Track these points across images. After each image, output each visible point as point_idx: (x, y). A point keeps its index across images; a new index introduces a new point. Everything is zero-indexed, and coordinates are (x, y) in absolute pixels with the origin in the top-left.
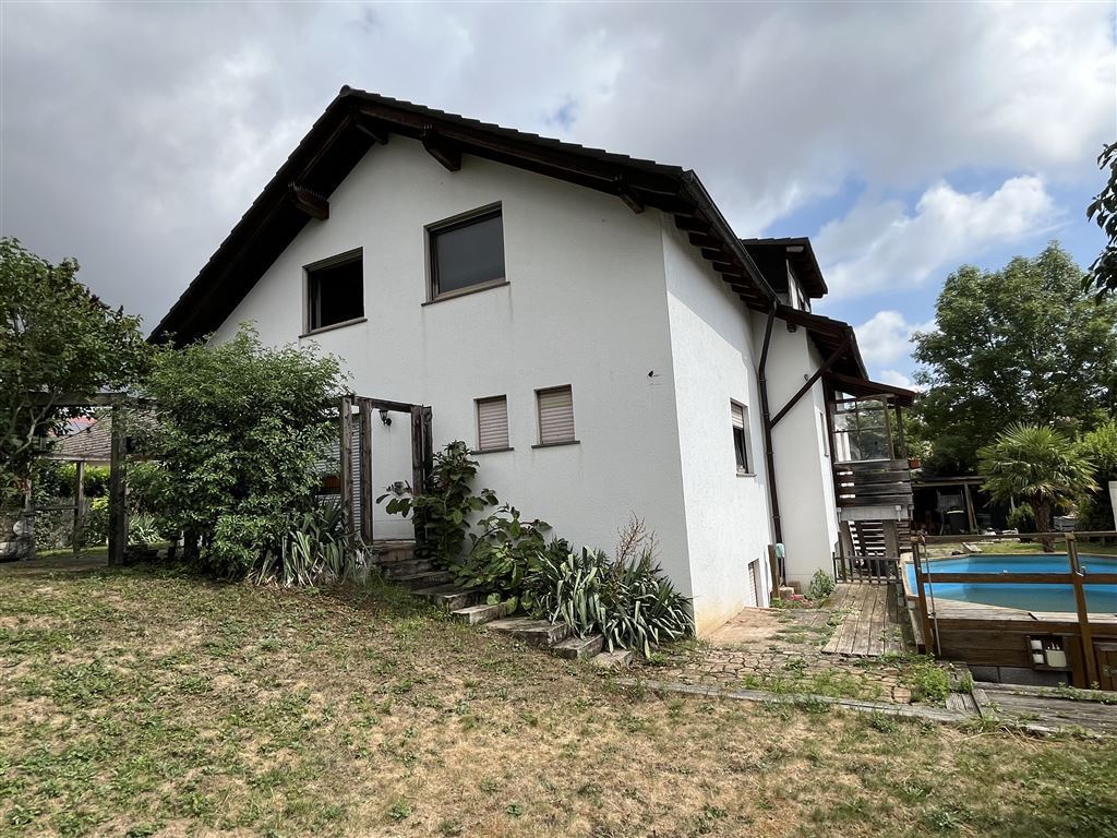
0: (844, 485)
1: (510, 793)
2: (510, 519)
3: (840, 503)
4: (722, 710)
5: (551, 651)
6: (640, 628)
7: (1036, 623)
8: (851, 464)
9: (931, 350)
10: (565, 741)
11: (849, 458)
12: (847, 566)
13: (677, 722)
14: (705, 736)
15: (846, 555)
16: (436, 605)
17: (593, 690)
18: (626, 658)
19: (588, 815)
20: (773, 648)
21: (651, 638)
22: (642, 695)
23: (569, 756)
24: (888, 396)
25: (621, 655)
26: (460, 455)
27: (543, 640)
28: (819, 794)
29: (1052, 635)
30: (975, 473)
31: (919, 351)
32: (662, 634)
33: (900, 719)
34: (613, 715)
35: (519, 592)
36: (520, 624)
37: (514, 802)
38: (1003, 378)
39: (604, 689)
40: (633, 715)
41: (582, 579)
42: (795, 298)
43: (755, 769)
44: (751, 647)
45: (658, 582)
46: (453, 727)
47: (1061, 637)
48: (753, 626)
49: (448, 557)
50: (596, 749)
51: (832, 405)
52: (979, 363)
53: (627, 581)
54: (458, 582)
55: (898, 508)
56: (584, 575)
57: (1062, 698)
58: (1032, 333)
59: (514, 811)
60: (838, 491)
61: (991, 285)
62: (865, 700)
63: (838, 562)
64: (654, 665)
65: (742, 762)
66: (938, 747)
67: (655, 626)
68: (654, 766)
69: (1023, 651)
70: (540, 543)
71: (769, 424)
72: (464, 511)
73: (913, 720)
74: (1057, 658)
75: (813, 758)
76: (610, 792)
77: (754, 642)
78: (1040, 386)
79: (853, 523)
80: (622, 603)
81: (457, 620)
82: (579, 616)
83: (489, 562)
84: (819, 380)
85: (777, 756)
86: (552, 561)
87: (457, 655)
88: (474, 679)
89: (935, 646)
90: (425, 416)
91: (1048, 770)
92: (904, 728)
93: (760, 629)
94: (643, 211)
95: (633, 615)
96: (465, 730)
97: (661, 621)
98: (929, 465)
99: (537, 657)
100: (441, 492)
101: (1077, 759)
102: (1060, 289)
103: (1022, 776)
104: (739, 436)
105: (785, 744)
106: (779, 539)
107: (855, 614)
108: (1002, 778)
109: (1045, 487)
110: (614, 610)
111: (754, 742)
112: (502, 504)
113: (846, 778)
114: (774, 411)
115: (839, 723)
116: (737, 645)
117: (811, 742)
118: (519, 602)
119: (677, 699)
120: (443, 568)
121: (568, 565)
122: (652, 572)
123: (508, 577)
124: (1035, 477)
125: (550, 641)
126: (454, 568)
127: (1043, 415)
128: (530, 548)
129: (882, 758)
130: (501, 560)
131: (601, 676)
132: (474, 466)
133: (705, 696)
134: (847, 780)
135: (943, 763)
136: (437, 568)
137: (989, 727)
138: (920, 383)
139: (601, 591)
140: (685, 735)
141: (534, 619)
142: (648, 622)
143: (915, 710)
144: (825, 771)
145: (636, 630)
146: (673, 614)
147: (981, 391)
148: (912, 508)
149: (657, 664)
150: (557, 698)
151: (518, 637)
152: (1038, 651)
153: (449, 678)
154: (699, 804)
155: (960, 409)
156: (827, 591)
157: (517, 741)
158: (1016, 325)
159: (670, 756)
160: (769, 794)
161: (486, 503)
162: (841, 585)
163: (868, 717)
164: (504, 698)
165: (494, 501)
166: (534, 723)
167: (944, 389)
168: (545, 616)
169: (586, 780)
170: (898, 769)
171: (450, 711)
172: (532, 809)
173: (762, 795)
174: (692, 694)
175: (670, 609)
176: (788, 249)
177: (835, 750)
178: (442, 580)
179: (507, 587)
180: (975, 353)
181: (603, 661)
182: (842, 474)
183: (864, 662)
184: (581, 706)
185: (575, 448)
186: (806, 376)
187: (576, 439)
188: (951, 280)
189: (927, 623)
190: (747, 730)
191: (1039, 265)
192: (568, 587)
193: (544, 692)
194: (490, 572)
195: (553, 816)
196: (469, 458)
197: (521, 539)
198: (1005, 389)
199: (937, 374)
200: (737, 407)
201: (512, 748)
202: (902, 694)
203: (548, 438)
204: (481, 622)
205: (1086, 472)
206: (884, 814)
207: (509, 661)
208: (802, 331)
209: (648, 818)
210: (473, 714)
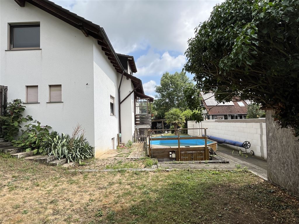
0: (137, 119)
1: (25, 207)
2: (37, 125)
3: (136, 124)
4: (99, 175)
5: (48, 164)
6: (78, 156)
7: (171, 148)
8: (139, 115)
9: (159, 90)
10: (48, 189)
11: (139, 113)
12: (136, 139)
13: (86, 179)
14: (93, 182)
15: (136, 136)
16: (4, 153)
17: (61, 174)
18: (73, 164)
19: (52, 208)
20: (115, 159)
21: (81, 158)
22: (76, 174)
23: (48, 193)
24: (148, 99)
25: (71, 164)
26: (18, 103)
27: (45, 161)
28: (120, 191)
29: (173, 151)
30: (165, 119)
31: (156, 90)
32: (85, 157)
33: (142, 172)
34: (66, 180)
35: (38, 148)
36: (38, 157)
37: (25, 209)
38: (172, 98)
39: (64, 173)
40: (72, 179)
41: (61, 143)
42: (129, 71)
43: (105, 188)
44: (109, 159)
45: (85, 143)
46: (5, 190)
47: (175, 151)
48: (111, 154)
49: (12, 137)
50: (58, 190)
51: (136, 100)
52: (167, 94)
53: (76, 143)
54: (15, 146)
55: (148, 125)
56: (61, 141)
57: (174, 163)
58: (178, 89)
59: (25, 212)
60: (135, 121)
61: (171, 77)
62: (134, 168)
63: (134, 138)
64: (81, 166)
65: (102, 187)
66: (149, 176)
67: (83, 155)
68: (76, 192)
69: (168, 155)
70: (48, 132)
71: (120, 103)
72: (19, 122)
73: (144, 171)
74: (174, 156)
75: (120, 183)
76: (61, 201)
77: (110, 158)
78: (178, 101)
79: (138, 129)
80: (73, 149)
81: (13, 157)
82: (59, 154)
83: (28, 139)
84: (133, 93)
85: (111, 184)
86: (51, 138)
87: (11, 168)
88: (17, 175)
89: (151, 155)
90: (5, 89)
91: (169, 178)
92: (142, 173)
93: (113, 155)
94: (88, 36)
95: (76, 152)
96: (10, 191)
97: (85, 154)
98: (156, 116)
99: (43, 166)
100: (10, 116)
101: (174, 175)
102: (183, 80)
103: (164, 180)
104: (112, 105)
105: (114, 181)
106: (120, 132)
107: (136, 150)
108: (160, 181)
109: (177, 121)
110: (70, 151)
111: (106, 181)
112: (34, 120)
113: (127, 186)
114: (122, 100)
115: (128, 174)
116: (106, 159)
117: (120, 179)
118: (38, 151)
119: (86, 174)
120: (9, 141)
121: (56, 139)
122: (83, 140)
123: (35, 143)
124: (175, 119)
125: (48, 161)
126: (13, 141)
127: (178, 107)
128: (43, 134)
129: (136, 181)
130: (32, 138)
131: (64, 170)
132: (24, 107)
133: (95, 172)
134: (127, 187)
135: (149, 180)
136: (7, 141)
137: (159, 171)
138: (156, 97)
139: (67, 146)
140: (87, 182)
141: (43, 155)
142: (81, 154)
143: (146, 169)
144: (122, 186)
145: (77, 156)
146: (89, 151)
147: (167, 101)
148: (151, 125)
149: (82, 165)
150: (48, 177)
151: (36, 161)
152: (171, 154)
153: (6, 175)
154: (88, 199)
155: (163, 104)
156: (131, 145)
157: (31, 192)
158: (175, 86)
159: (82, 188)
160: (107, 193)
161: (28, 120)
162: (134, 144)
163: (135, 172)
164: (28, 179)
165: (31, 119)
166: (38, 186)
167: (160, 99)
168: (47, 154)
169: (53, 199)
170: (139, 183)
171: (5, 186)
172: (32, 210)
173: (106, 194)
174: (91, 172)
175: (88, 150)
176: (128, 58)
177: (126, 180)
178: (8, 145)
179: (33, 146)
180: (167, 92)
181: (66, 166)
182: (137, 117)
183: (135, 160)
184: (56, 179)
185: (61, 104)
186: (130, 91)
187: (62, 101)
188: (164, 74)
189: (150, 149)
190: (104, 179)
191: (180, 74)
192: (56, 145)
193: (43, 176)
194: (28, 141)
195: (40, 211)
196: (22, 105)
197: (41, 131)
198: (172, 101)
199: (159, 96)
200: (112, 97)
201: (28, 194)
202: (143, 166)
203: (52, 100)
204: (22, 158)
205: (184, 118)
206: (135, 193)
207: (32, 168)
208: (130, 80)
209: (72, 206)
210: (14, 186)
